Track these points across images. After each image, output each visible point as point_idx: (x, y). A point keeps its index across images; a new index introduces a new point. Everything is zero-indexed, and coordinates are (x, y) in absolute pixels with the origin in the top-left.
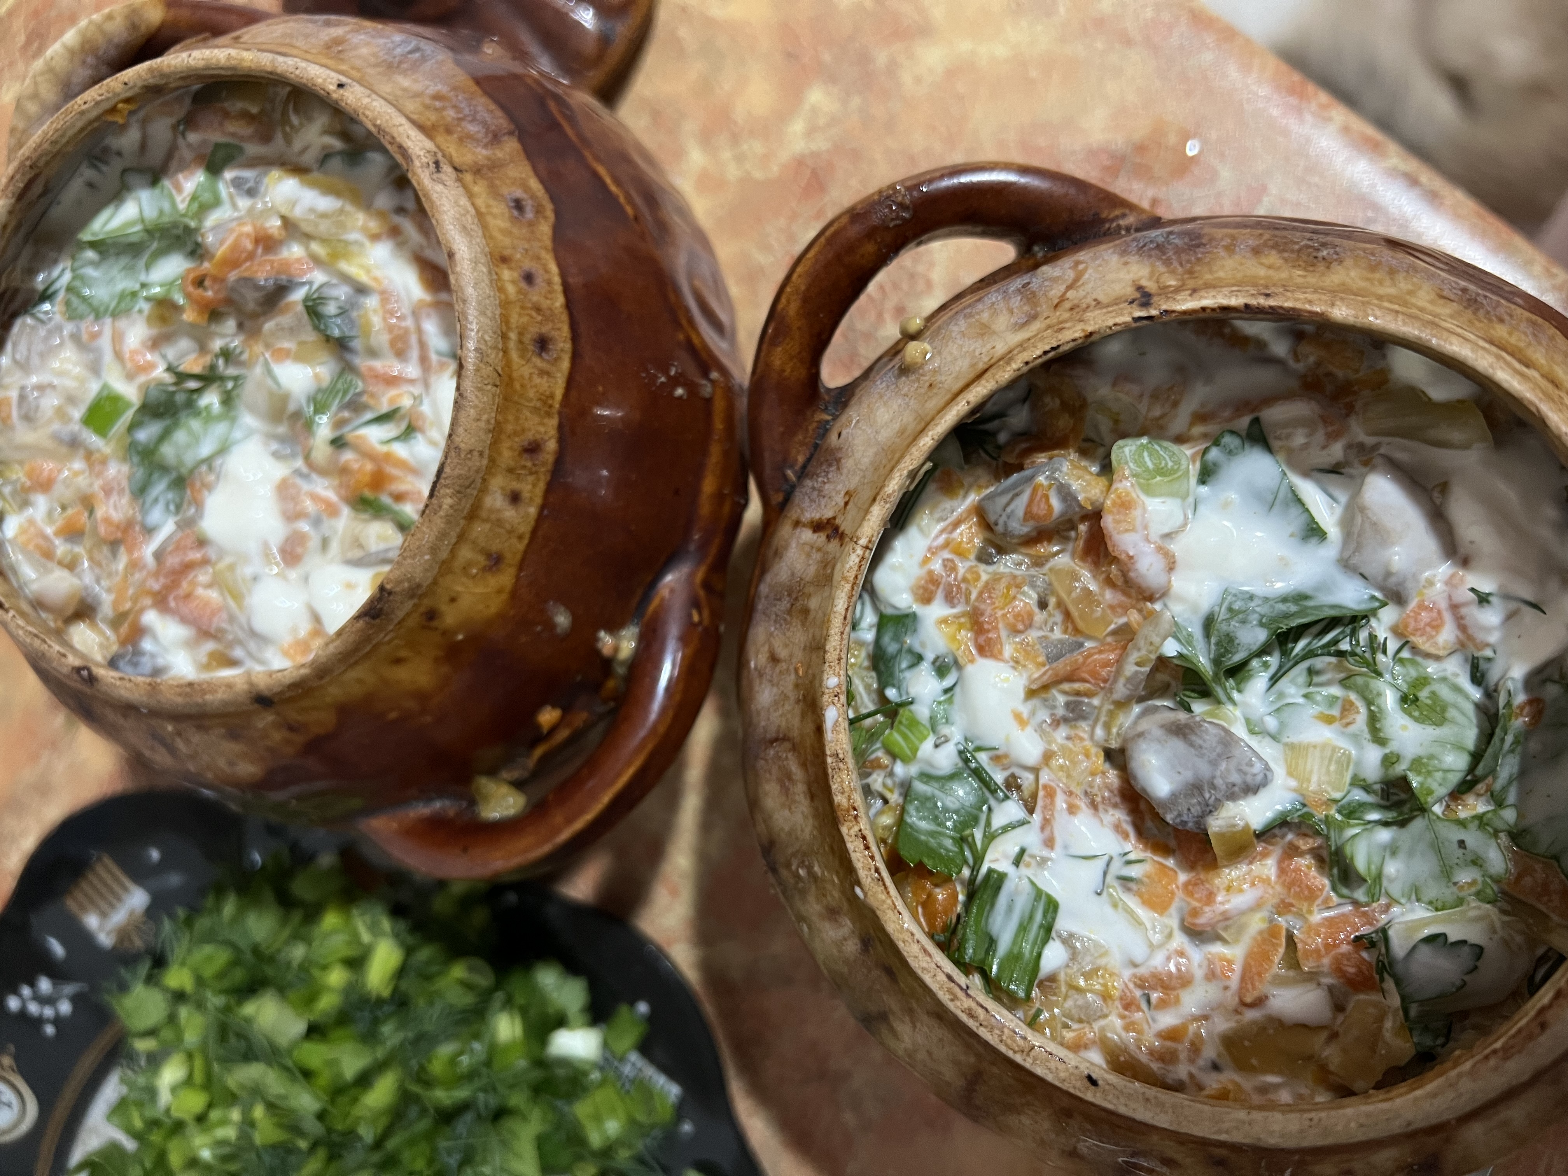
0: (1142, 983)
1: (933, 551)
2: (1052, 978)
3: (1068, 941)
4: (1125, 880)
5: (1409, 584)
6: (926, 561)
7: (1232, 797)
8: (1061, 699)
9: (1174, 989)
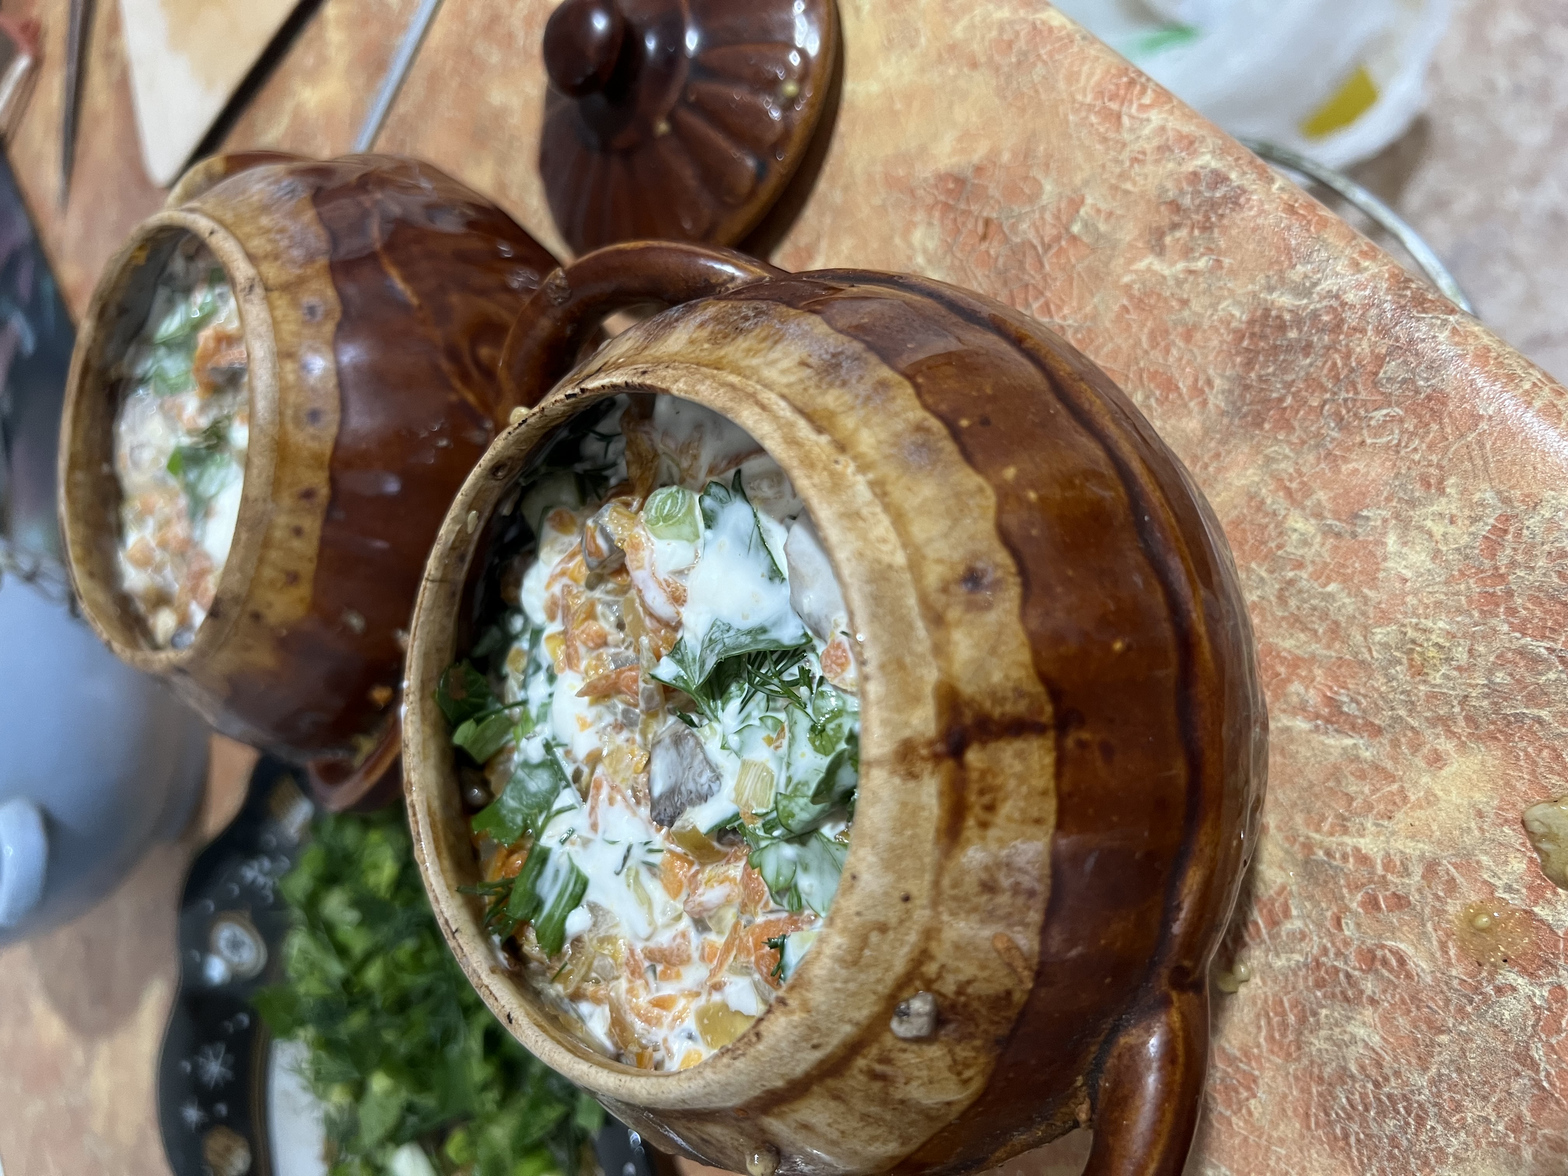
0: (650, 955)
1: (553, 578)
2: (577, 941)
3: (594, 908)
4: (650, 866)
5: (824, 624)
6: (548, 586)
7: (692, 803)
8: (621, 707)
9: (674, 965)
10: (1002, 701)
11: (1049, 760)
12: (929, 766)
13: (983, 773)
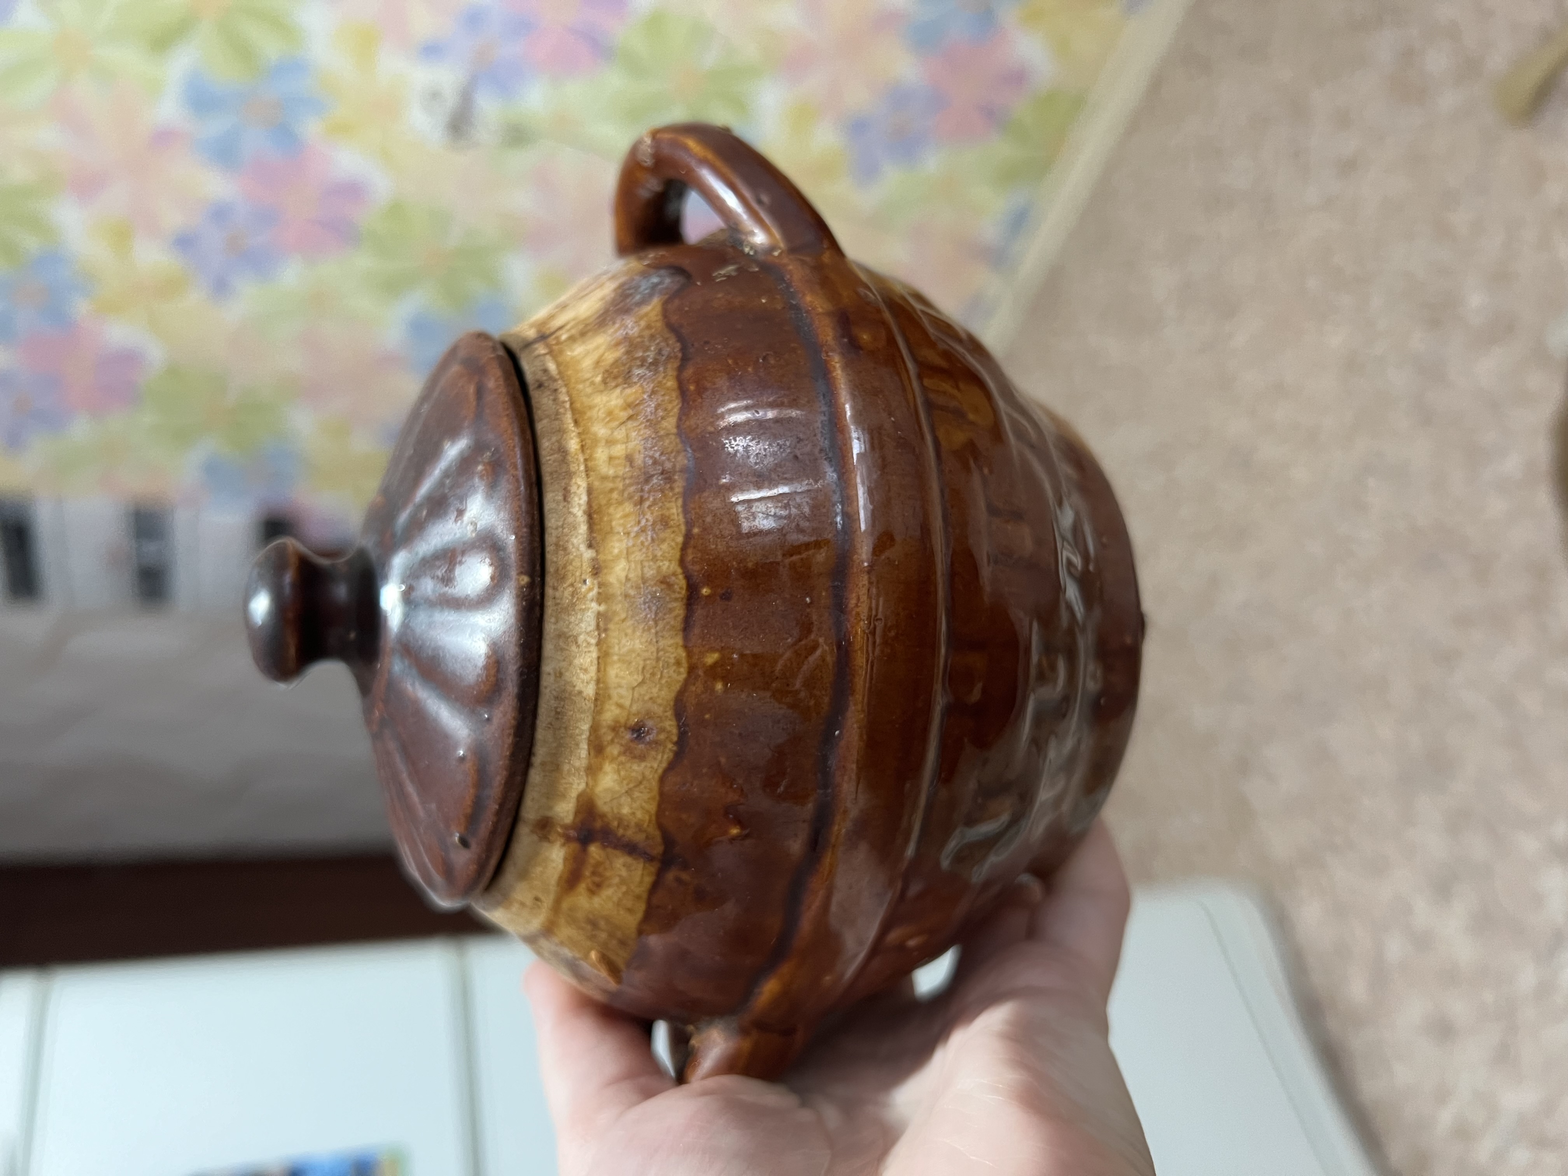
10: (627, 827)
11: (649, 880)
12: (562, 840)
13: (598, 864)
